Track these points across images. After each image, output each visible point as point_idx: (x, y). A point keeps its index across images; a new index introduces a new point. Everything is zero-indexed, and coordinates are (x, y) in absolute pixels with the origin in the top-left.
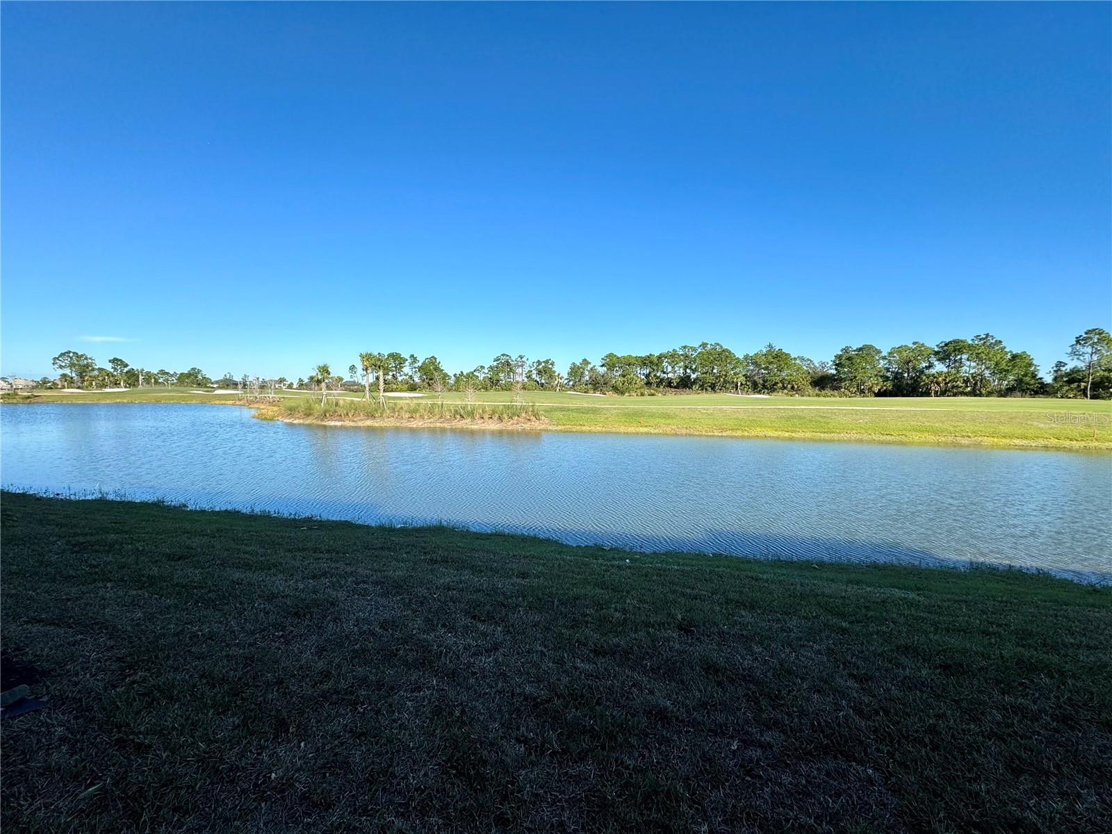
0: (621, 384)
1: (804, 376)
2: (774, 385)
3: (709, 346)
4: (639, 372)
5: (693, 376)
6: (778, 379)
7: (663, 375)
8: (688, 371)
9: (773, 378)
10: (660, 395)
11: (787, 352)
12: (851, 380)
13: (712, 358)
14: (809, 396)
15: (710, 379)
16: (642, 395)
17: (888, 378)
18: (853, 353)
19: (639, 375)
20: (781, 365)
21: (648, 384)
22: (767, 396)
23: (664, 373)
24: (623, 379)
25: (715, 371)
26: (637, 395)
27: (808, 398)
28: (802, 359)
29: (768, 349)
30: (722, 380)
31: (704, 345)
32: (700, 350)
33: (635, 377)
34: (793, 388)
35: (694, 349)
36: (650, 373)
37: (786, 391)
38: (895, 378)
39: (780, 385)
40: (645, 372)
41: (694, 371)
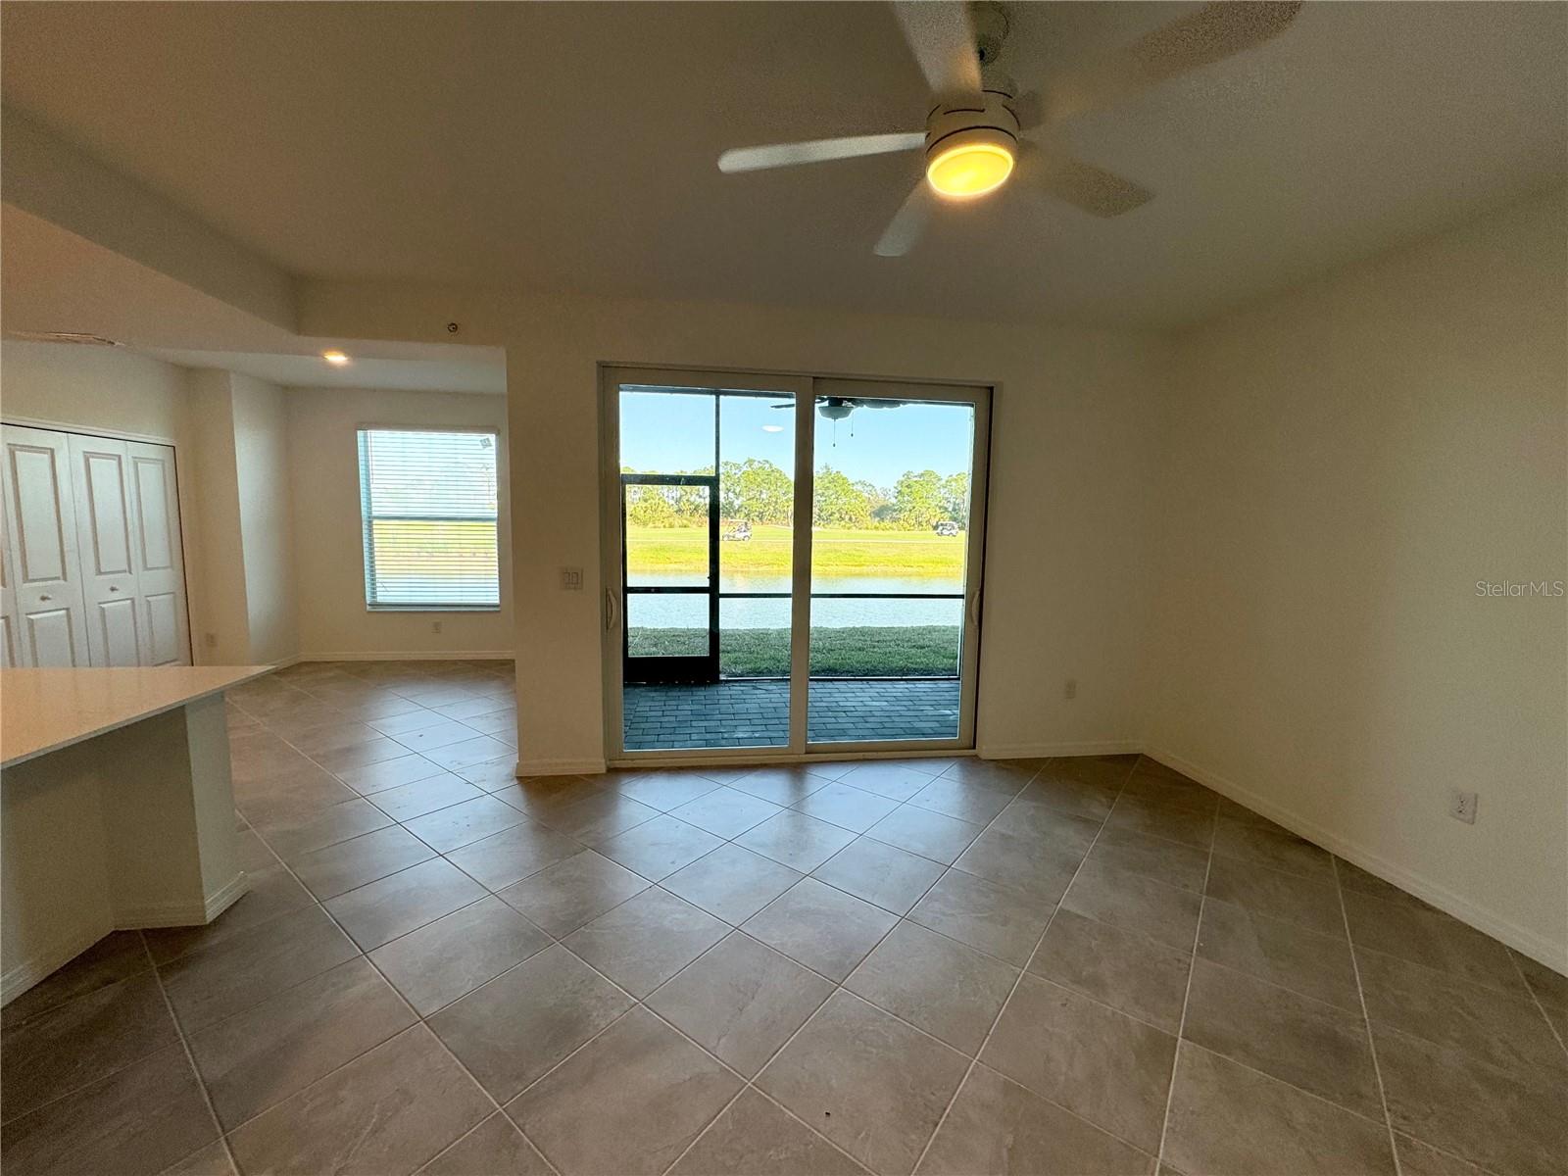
0: (642, 512)
1: (863, 505)
2: (830, 515)
3: (756, 463)
4: (666, 495)
5: (737, 503)
6: (834, 509)
7: (699, 500)
8: (731, 495)
9: (829, 507)
10: (694, 526)
11: (844, 476)
12: (910, 511)
13: (759, 480)
14: (867, 528)
15: (756, 506)
16: (671, 526)
17: (946, 509)
18: (915, 479)
19: (666, 499)
20: (837, 491)
21: (680, 511)
22: (823, 530)
23: (700, 497)
24: (644, 505)
25: (764, 496)
26: (664, 527)
27: (866, 532)
28: (864, 484)
29: (825, 471)
30: (772, 508)
31: (750, 462)
32: (745, 469)
33: (660, 502)
34: (850, 519)
35: (739, 468)
36: (681, 496)
37: (843, 523)
38: (954, 510)
39: (837, 515)
40: (674, 495)
41: (737, 495)
